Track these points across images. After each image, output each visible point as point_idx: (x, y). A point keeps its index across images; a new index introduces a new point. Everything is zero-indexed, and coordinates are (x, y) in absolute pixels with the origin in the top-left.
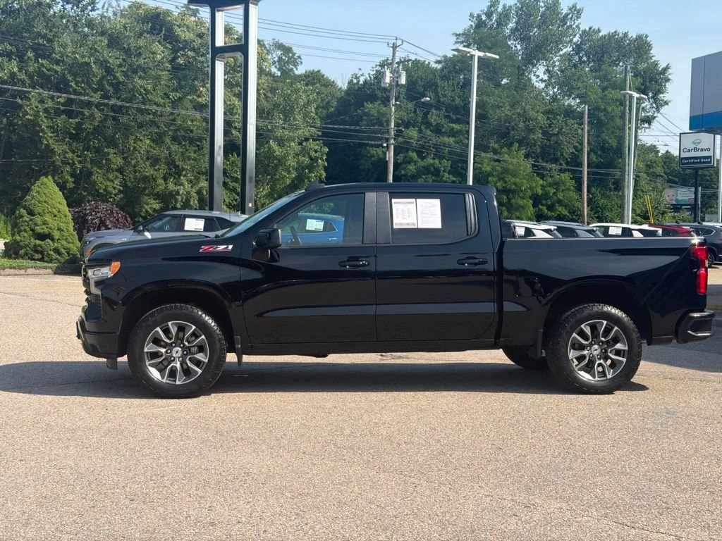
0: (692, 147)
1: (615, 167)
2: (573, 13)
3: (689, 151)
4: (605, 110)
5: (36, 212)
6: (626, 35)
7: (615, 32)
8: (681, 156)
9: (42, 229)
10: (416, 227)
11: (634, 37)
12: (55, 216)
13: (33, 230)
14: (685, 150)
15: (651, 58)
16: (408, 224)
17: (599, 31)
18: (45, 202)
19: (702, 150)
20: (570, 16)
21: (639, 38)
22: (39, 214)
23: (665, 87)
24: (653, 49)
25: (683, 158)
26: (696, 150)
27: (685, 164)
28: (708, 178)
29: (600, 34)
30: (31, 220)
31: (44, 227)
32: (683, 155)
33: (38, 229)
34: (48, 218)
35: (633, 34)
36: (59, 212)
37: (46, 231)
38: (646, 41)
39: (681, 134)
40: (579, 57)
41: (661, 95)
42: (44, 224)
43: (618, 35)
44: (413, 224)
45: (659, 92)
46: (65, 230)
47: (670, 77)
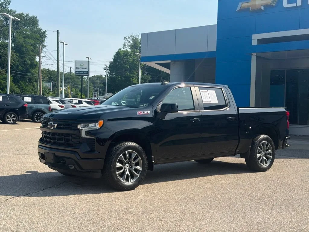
0: (80, 67)
1: (30, 73)
2: (6, 3)
3: (79, 68)
4: (25, 47)
6: (27, 15)
7: (22, 13)
8: (76, 70)
11: (31, 16)
14: (77, 68)
15: (38, 26)
16: (208, 101)
17: (15, 12)
19: (84, 68)
20: (5, 3)
21: (33, 17)
23: (45, 40)
24: (39, 23)
25: (76, 71)
26: (82, 68)
27: (77, 74)
28: (53, 79)
29: (16, 13)
32: (77, 70)
35: (30, 15)
38: (36, 19)
39: (75, 61)
40: (6, 22)
41: (43, 43)
43: (24, 15)
45: (43, 41)
47: (47, 36)
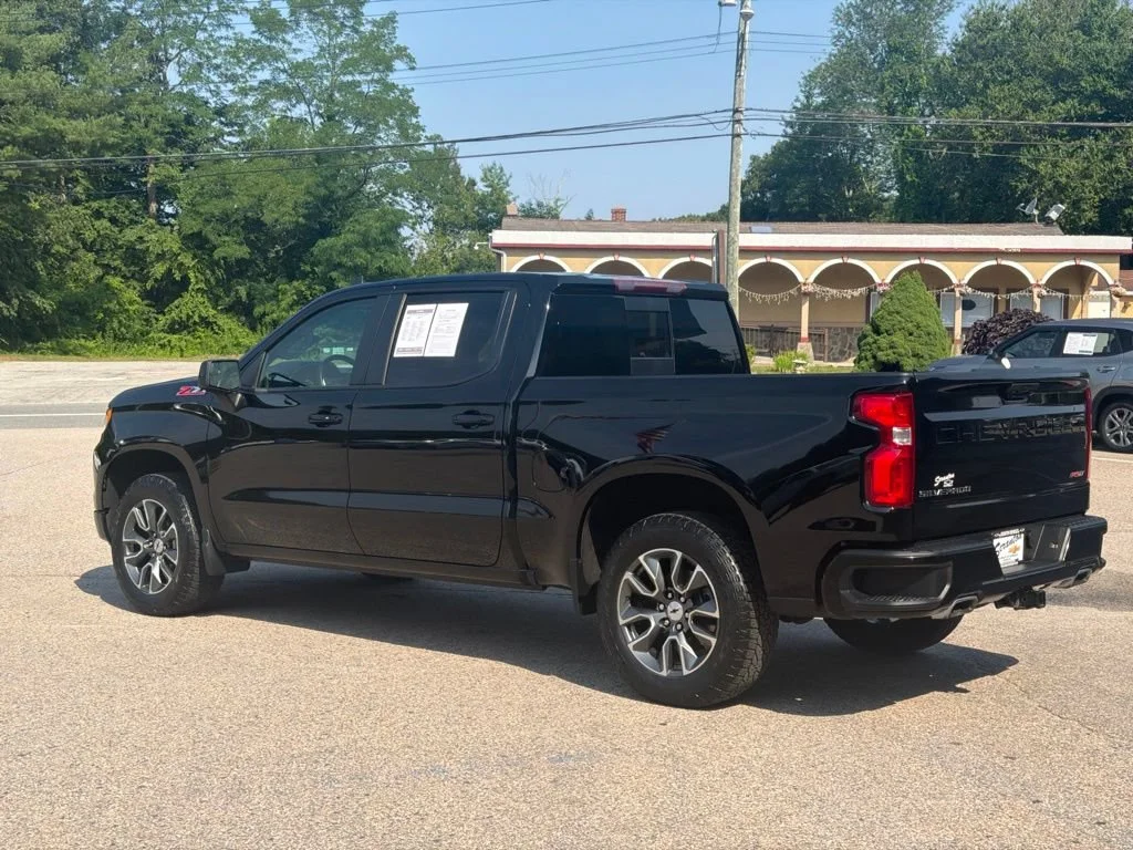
5: (882, 328)
9: (887, 355)
10: (421, 355)
12: (911, 334)
13: (874, 357)
16: (412, 350)
18: (898, 313)
22: (887, 331)
30: (875, 342)
31: (890, 352)
33: (882, 356)
34: (898, 338)
36: (918, 327)
37: (892, 358)
42: (891, 347)
44: (419, 350)
46: (927, 356)
